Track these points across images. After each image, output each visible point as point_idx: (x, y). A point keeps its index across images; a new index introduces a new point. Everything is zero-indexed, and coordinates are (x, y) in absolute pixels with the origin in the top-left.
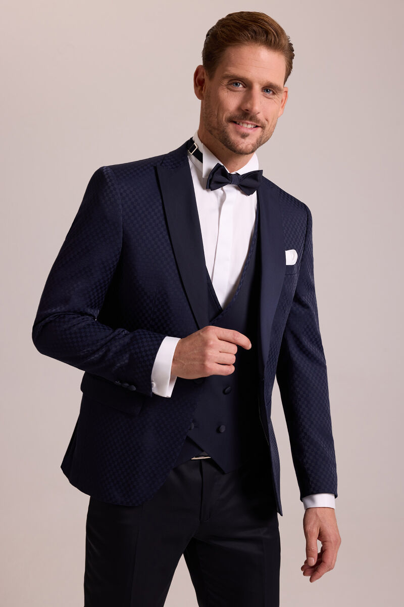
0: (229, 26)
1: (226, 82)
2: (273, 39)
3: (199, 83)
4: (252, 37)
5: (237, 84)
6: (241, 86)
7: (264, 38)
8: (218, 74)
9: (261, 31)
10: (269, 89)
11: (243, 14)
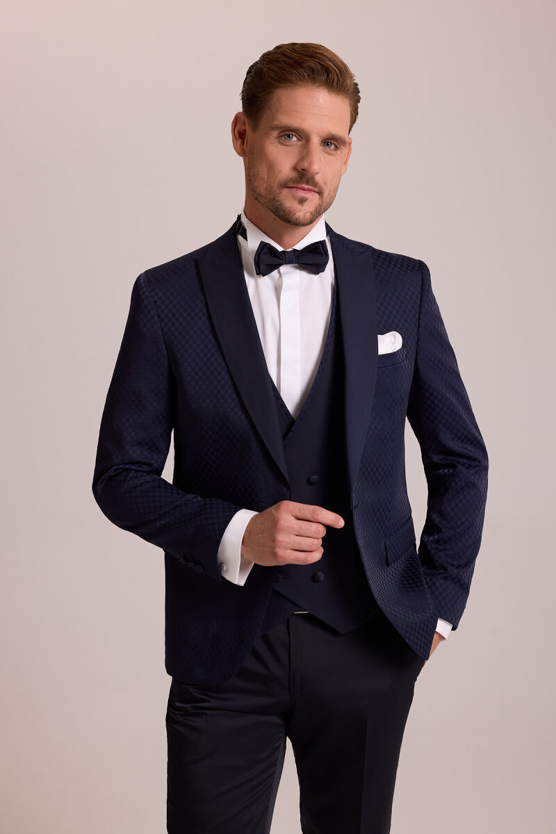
0: (279, 62)
1: (275, 134)
2: (336, 80)
3: (240, 135)
4: (309, 77)
5: (289, 136)
6: (294, 139)
7: (324, 78)
8: (263, 124)
9: (320, 69)
10: (332, 142)
11: (295, 47)
